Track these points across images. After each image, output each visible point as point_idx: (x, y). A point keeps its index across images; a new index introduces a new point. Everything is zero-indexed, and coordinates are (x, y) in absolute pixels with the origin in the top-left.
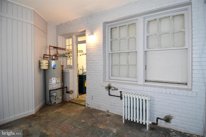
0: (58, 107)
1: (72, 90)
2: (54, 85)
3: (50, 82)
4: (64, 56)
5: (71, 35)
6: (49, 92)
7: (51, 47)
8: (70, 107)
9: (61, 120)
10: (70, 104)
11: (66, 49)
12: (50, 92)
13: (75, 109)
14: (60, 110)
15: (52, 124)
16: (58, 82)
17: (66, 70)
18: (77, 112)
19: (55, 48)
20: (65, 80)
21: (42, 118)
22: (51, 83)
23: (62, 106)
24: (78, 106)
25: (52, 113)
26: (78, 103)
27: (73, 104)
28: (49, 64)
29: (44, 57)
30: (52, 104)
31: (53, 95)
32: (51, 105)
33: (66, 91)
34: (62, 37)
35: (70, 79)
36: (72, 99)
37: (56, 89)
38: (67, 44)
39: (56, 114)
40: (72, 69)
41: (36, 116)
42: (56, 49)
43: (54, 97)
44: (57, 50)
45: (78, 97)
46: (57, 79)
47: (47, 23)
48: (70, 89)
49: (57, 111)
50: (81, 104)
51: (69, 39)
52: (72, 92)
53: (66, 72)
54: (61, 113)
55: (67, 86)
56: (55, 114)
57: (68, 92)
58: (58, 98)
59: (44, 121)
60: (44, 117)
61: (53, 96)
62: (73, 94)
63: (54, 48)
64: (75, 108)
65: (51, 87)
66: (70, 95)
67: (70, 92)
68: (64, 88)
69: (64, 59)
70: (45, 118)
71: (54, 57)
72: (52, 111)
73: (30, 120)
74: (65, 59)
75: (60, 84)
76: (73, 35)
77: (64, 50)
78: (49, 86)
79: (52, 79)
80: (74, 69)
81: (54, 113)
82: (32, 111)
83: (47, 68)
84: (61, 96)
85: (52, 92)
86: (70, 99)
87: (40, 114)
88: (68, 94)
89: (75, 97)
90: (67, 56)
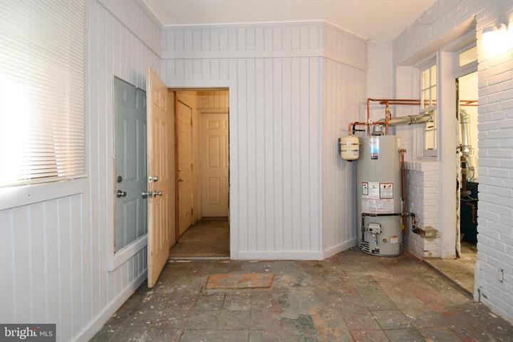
0: (381, 263)
1: (434, 226)
2: (374, 202)
3: (365, 192)
4: (412, 121)
5: (433, 55)
6: (361, 219)
7: (371, 102)
8: (415, 279)
9: (367, 305)
10: (422, 269)
11: (422, 102)
12: (363, 219)
13: (427, 290)
14: (382, 275)
15: (339, 303)
16: (385, 194)
17: (413, 163)
18: (430, 302)
19: (384, 102)
20: (412, 194)
21: (329, 277)
22: (368, 197)
23: (394, 264)
24: (444, 284)
25: (357, 274)
26: (448, 275)
27: (431, 274)
28: (361, 146)
29: (354, 129)
30: (371, 251)
31: (370, 227)
32: (366, 253)
33: (414, 227)
34: (411, 67)
35: (425, 192)
36: (433, 256)
37: (378, 215)
38: (425, 85)
39: (365, 283)
40: (436, 160)
41: (322, 267)
42: (385, 105)
43: (374, 236)
44: (387, 107)
45: (458, 256)
46: (382, 186)
47: (366, 43)
48: (427, 222)
49: (373, 274)
50: (459, 283)
51: (430, 67)
52: (431, 234)
53: (414, 169)
54: (378, 284)
55: (418, 212)
56: (362, 281)
57: (418, 231)
58: (385, 241)
59: (329, 288)
60: (334, 275)
61: (371, 230)
62: (436, 241)
63: (381, 103)
64: (430, 287)
65: (366, 207)
66: (425, 241)
67: (424, 232)
68: (407, 216)
69: (414, 130)
70: (335, 279)
71: (378, 129)
72: (360, 271)
73: (306, 272)
74: (416, 130)
75: (392, 201)
76: (439, 54)
77: (414, 106)
78: (363, 203)
79: (371, 185)
80: (440, 161)
81: (362, 277)
82: (317, 252)
83: (356, 157)
84: (395, 237)
85: (368, 219)
86: (426, 254)
87: (332, 266)
88: (419, 236)
89: (444, 251)
90: (423, 122)
